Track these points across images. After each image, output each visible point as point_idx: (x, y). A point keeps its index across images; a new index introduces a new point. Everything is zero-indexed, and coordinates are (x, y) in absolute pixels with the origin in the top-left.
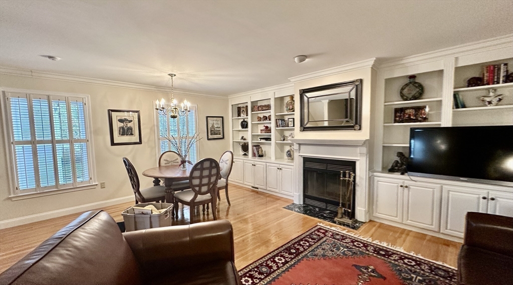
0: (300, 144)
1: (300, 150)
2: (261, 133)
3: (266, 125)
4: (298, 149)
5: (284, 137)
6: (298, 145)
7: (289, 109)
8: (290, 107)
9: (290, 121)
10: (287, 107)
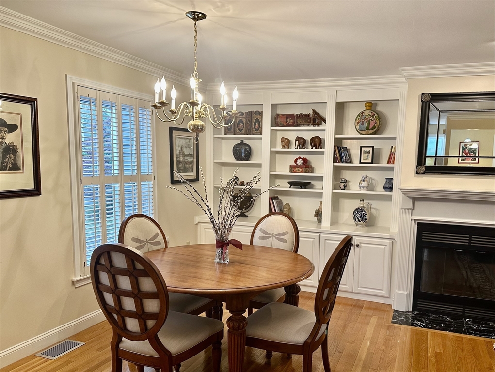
0: (415, 199)
1: (413, 209)
2: (291, 172)
3: (303, 156)
4: (410, 207)
5: (346, 181)
6: (411, 201)
7: (368, 128)
8: (369, 123)
9: (365, 152)
10: (363, 124)
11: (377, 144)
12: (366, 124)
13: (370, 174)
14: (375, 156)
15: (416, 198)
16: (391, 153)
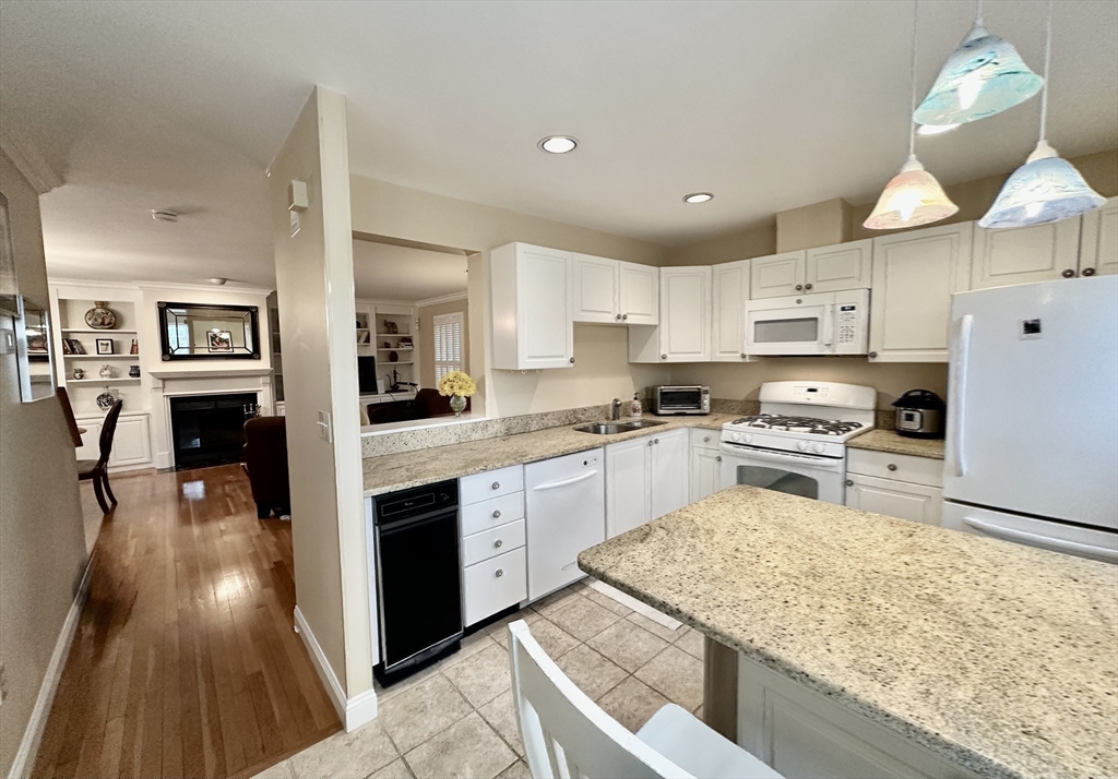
1: (164, 388)
4: (161, 386)
5: (81, 371)
6: (161, 382)
7: (103, 324)
8: (103, 319)
9: (102, 344)
10: (96, 320)
11: (115, 338)
12: (100, 321)
13: (111, 363)
14: (115, 348)
15: (165, 379)
16: (133, 345)
